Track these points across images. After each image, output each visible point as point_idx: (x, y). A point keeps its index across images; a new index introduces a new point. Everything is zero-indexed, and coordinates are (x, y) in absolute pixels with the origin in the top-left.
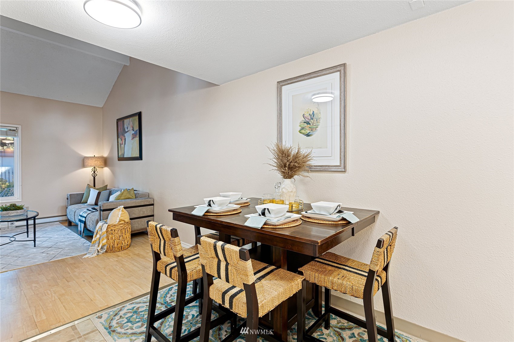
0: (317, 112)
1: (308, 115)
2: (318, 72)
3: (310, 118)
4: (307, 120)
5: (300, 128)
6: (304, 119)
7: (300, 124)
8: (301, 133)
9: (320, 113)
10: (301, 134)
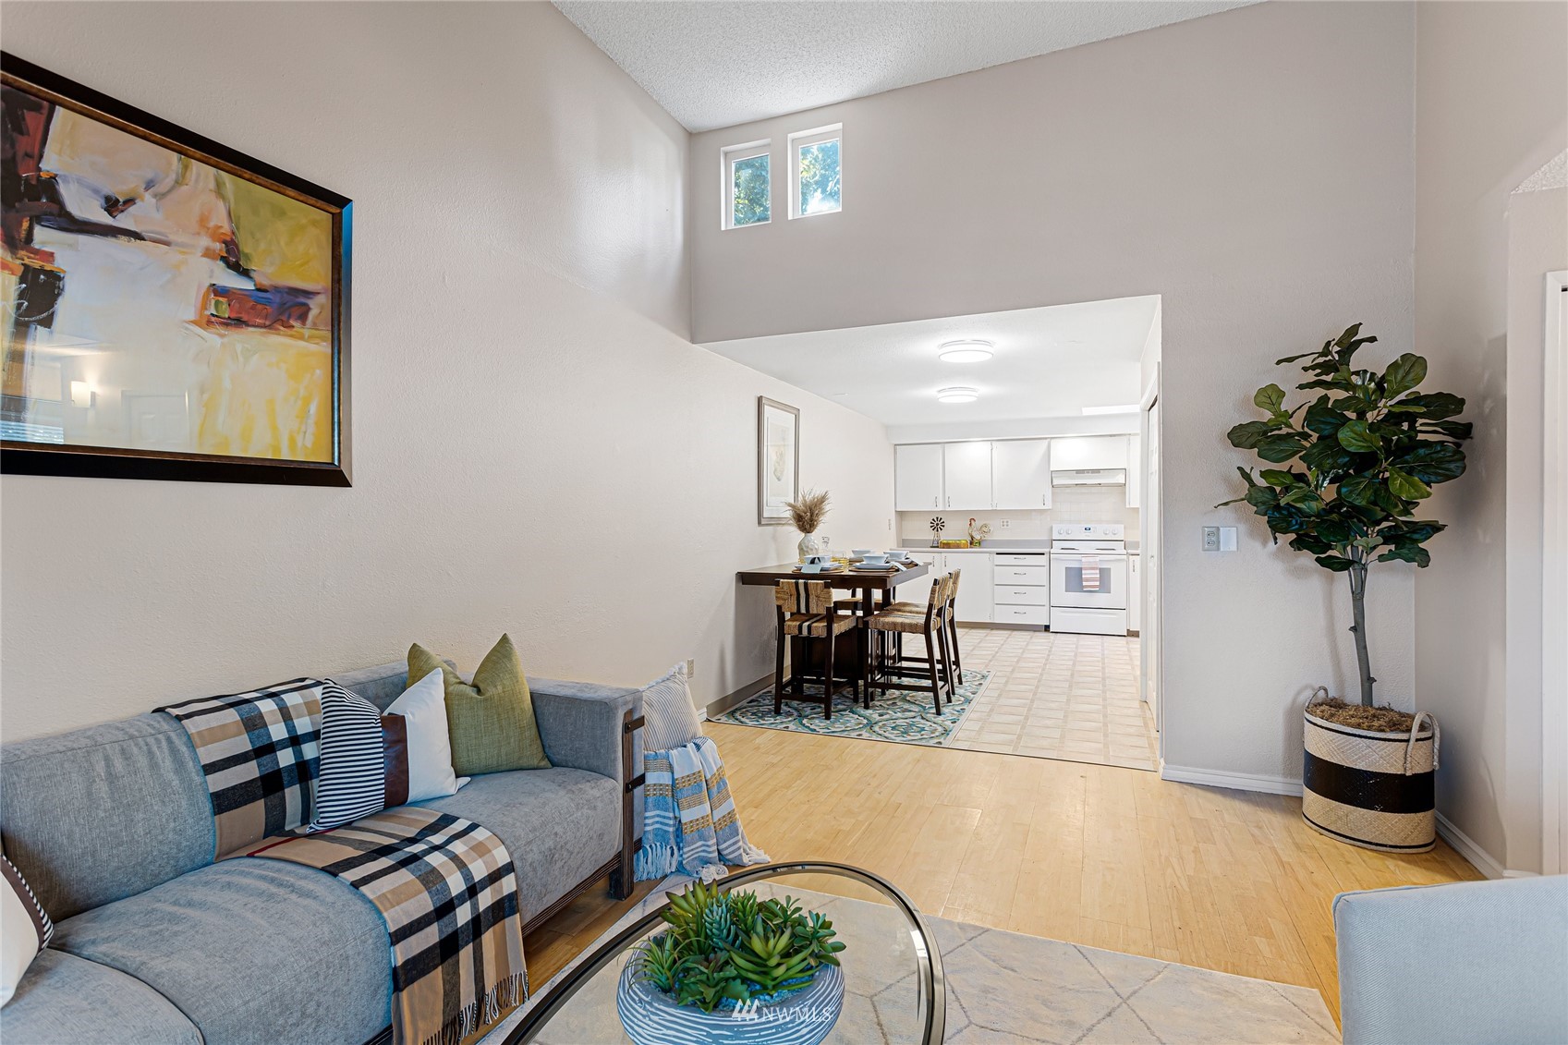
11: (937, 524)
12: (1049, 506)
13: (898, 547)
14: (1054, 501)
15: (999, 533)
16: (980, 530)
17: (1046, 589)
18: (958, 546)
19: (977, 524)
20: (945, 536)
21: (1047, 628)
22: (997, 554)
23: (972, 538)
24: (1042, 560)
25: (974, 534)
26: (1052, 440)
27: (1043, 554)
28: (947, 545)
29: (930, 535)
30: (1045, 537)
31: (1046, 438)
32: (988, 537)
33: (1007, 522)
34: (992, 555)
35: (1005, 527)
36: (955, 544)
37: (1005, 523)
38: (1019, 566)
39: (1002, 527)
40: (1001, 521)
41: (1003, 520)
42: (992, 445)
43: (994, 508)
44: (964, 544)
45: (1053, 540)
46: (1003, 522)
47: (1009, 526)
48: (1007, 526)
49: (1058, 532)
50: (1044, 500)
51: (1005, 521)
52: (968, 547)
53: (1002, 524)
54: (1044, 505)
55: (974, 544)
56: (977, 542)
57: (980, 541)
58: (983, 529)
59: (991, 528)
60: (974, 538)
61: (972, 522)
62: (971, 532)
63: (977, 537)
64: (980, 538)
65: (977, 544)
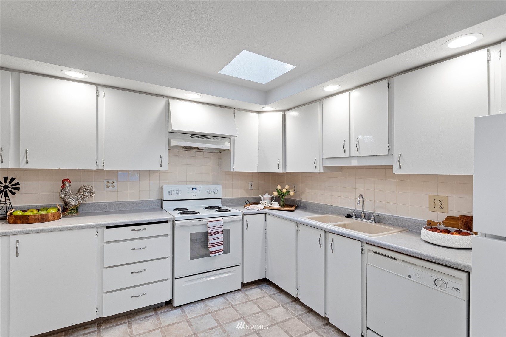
11: (6, 187)
15: (102, 195)
16: (77, 193)
17: (168, 262)
18: (43, 219)
20: (21, 204)
21: (170, 304)
22: (110, 227)
23: (66, 203)
25: (69, 199)
27: (166, 222)
28: (23, 220)
30: (152, 197)
31: (164, 96)
32: (88, 201)
33: (113, 183)
34: (100, 230)
35: (110, 188)
36: (37, 217)
37: (110, 185)
38: (136, 239)
39: (106, 188)
40: (106, 181)
41: (108, 181)
42: (97, 90)
43: (101, 168)
44: (53, 215)
45: (164, 201)
46: (108, 183)
47: (116, 188)
48: (113, 187)
49: (169, 193)
50: (161, 161)
51: (110, 181)
52: (60, 218)
53: (106, 185)
54: (161, 166)
55: (69, 211)
56: (73, 209)
57: (77, 208)
58: (83, 192)
59: (94, 191)
60: (69, 203)
61: (67, 184)
62: (65, 196)
63: (73, 201)
64: (78, 204)
65: (73, 211)
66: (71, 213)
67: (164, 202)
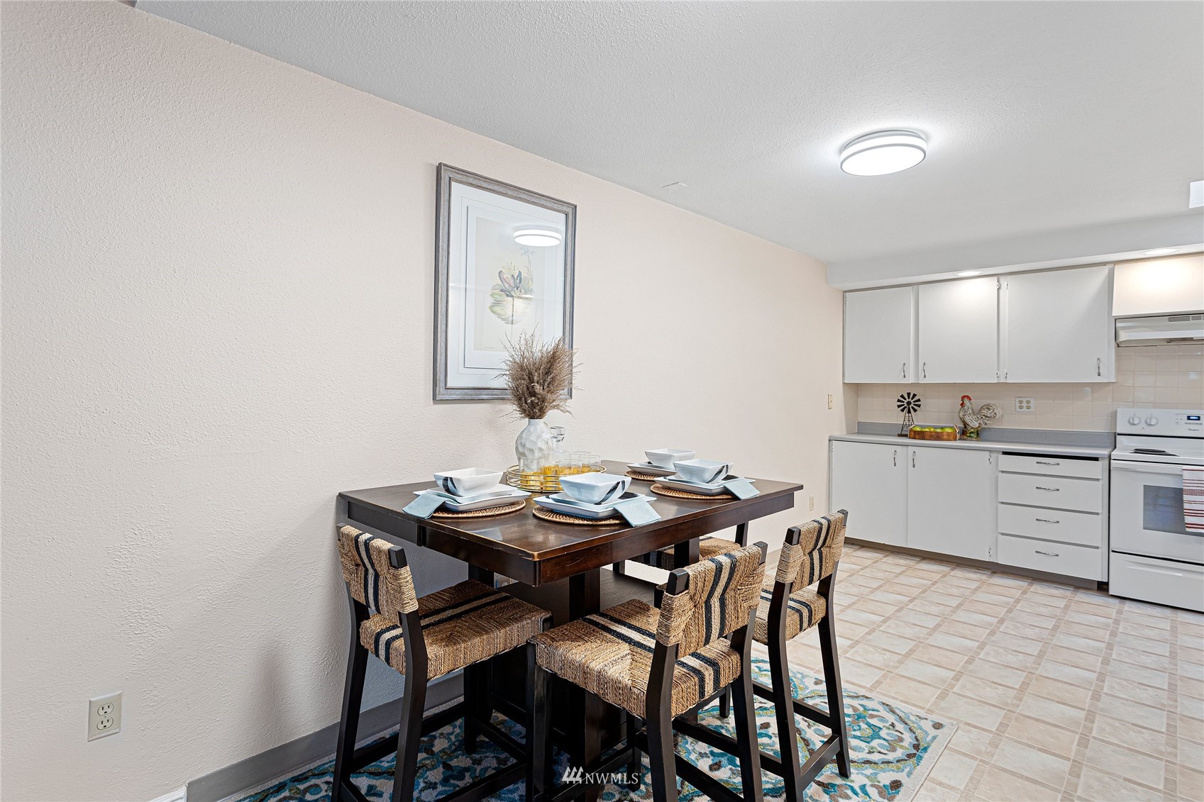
0: (526, 275)
1: (510, 276)
2: (533, 194)
3: (512, 284)
4: (507, 286)
5: (491, 300)
6: (500, 283)
7: (493, 291)
8: (493, 312)
9: (532, 281)
10: (493, 314)
11: (909, 403)
12: (1109, 376)
13: (848, 433)
14: (1119, 370)
15: (1010, 418)
16: (978, 413)
17: (1100, 520)
18: (938, 437)
19: (976, 403)
20: (920, 420)
21: (1103, 587)
22: (1005, 453)
23: (965, 424)
24: (1097, 469)
25: (967, 419)
26: (1118, 269)
27: (1096, 459)
28: (920, 435)
29: (898, 418)
30: (1101, 428)
31: (1104, 264)
32: (991, 424)
33: (1028, 402)
34: (994, 455)
35: (1025, 409)
36: (933, 434)
37: (1025, 405)
38: (1045, 475)
39: (1018, 410)
40: (1018, 400)
41: (1020, 399)
42: (998, 281)
43: (1002, 380)
44: (948, 434)
45: (1119, 434)
46: (1021, 402)
47: (1032, 409)
48: (1028, 408)
49: (1129, 422)
50: (1099, 368)
51: (1024, 400)
52: (956, 440)
53: (1018, 405)
54: (1099, 375)
55: (968, 435)
56: (972, 433)
57: (977, 432)
58: (985, 412)
59: (999, 412)
60: (968, 425)
61: (966, 401)
62: (964, 416)
63: (974, 424)
64: (978, 427)
65: (972, 435)
66: (970, 437)
67: (1118, 437)
